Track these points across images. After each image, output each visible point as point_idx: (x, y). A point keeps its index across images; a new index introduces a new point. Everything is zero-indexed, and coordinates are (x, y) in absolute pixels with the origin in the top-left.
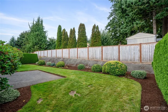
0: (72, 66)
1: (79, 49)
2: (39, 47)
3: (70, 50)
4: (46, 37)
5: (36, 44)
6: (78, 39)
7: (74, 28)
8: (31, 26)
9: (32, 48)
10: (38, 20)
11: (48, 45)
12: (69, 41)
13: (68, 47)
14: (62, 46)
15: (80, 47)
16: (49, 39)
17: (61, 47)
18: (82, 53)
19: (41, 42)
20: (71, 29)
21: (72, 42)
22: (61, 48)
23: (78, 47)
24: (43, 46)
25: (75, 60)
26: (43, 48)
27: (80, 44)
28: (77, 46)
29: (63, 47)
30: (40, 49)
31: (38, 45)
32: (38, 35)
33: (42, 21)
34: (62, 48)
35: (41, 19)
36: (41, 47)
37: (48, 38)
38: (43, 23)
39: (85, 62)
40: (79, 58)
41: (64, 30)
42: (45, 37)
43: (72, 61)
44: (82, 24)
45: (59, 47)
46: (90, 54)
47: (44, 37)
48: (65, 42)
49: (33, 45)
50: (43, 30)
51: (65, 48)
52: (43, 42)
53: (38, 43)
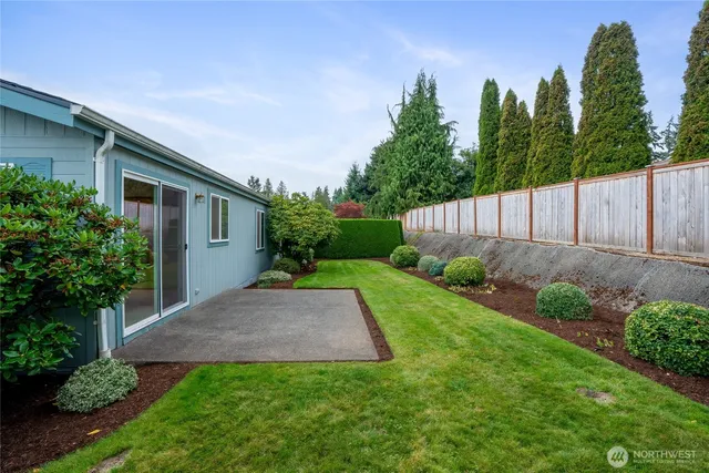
0: (528, 283)
1: (589, 188)
2: (421, 191)
3: (535, 194)
4: (451, 148)
5: (413, 181)
6: (581, 126)
7: (559, 73)
8: (395, 118)
9: (399, 197)
10: (420, 86)
11: (458, 182)
12: (533, 147)
13: (524, 182)
14: (500, 178)
15: (592, 175)
16: (462, 154)
17: (495, 185)
18: (605, 208)
19: (427, 172)
20: (543, 84)
21: (546, 152)
22: (494, 190)
23: (582, 175)
24: (435, 189)
25: (554, 253)
26: (439, 195)
27: (593, 155)
28: (575, 167)
29: (502, 183)
30: (428, 198)
31: (420, 186)
32: (418, 146)
33: (433, 88)
34: (498, 189)
35: (428, 77)
36: (428, 191)
37: (456, 152)
38: (437, 92)
39: (612, 268)
40: (587, 240)
41: (511, 97)
42: (445, 150)
43: (535, 255)
44: (608, 25)
45: (485, 186)
46: (666, 213)
47: (443, 150)
48: (511, 157)
49: (402, 186)
50: (437, 123)
51: (514, 189)
52: (438, 168)
53: (420, 176)
